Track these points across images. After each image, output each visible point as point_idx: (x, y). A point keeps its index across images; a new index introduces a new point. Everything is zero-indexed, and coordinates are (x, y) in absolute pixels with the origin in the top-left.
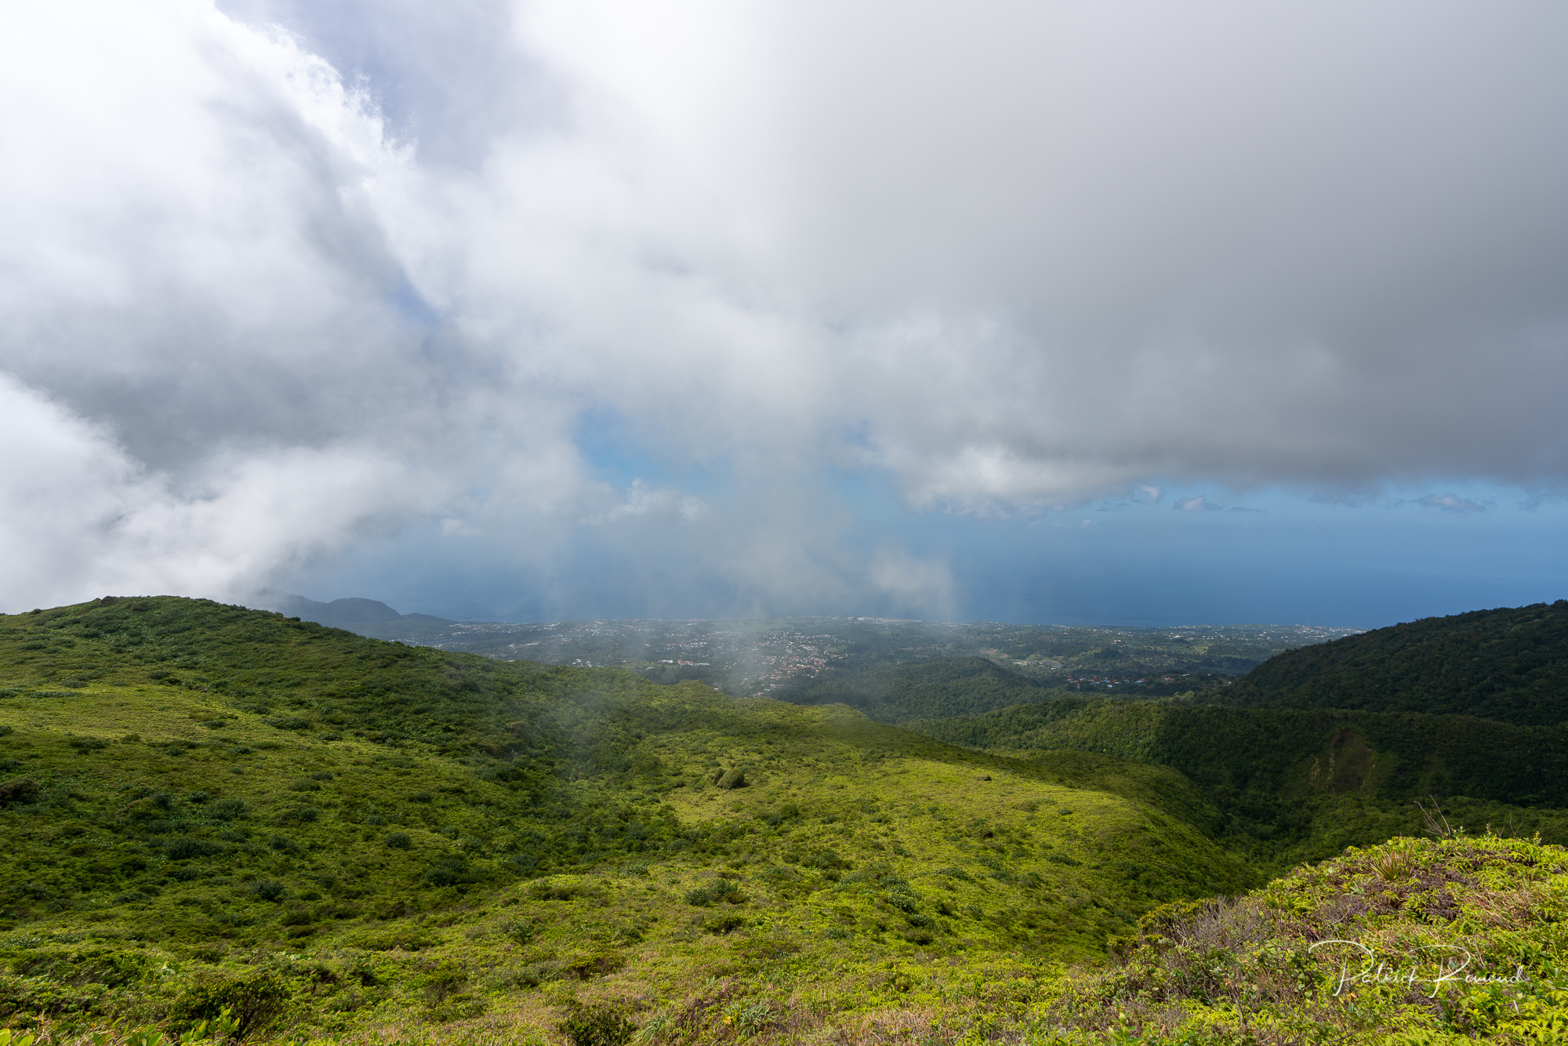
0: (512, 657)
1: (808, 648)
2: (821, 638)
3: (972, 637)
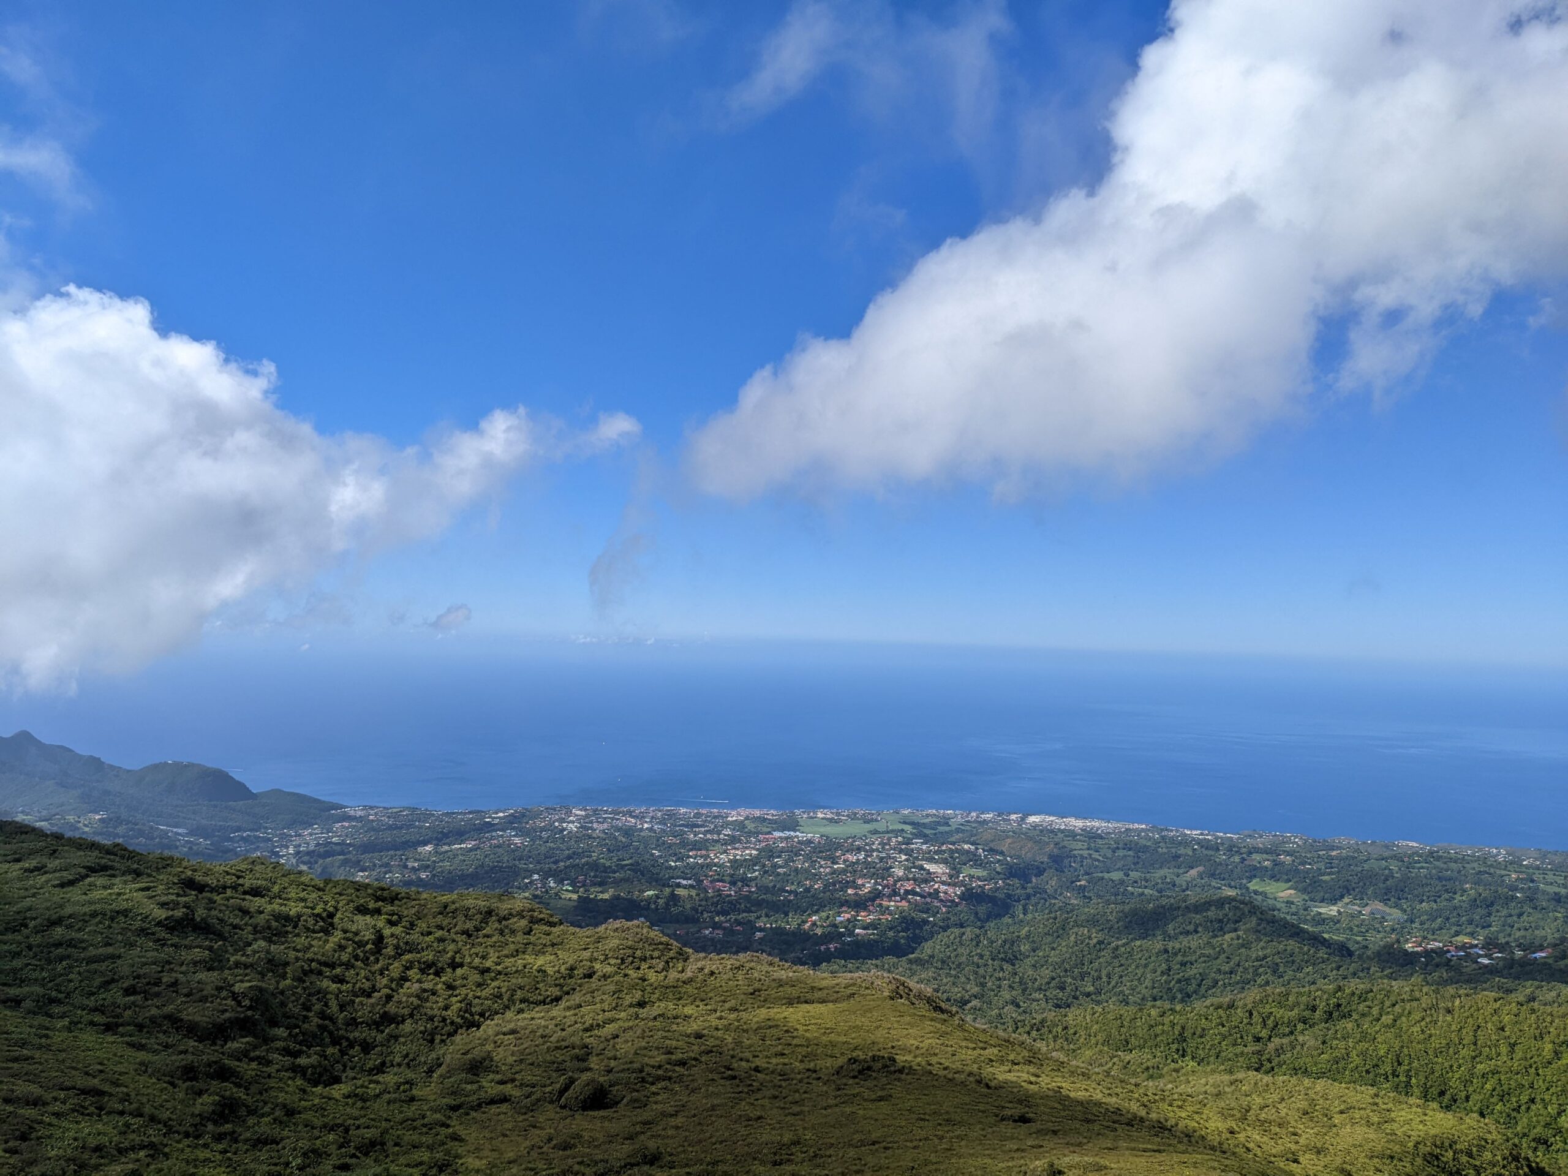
0: (426, 868)
1: (931, 867)
2: (957, 851)
3: (1237, 859)
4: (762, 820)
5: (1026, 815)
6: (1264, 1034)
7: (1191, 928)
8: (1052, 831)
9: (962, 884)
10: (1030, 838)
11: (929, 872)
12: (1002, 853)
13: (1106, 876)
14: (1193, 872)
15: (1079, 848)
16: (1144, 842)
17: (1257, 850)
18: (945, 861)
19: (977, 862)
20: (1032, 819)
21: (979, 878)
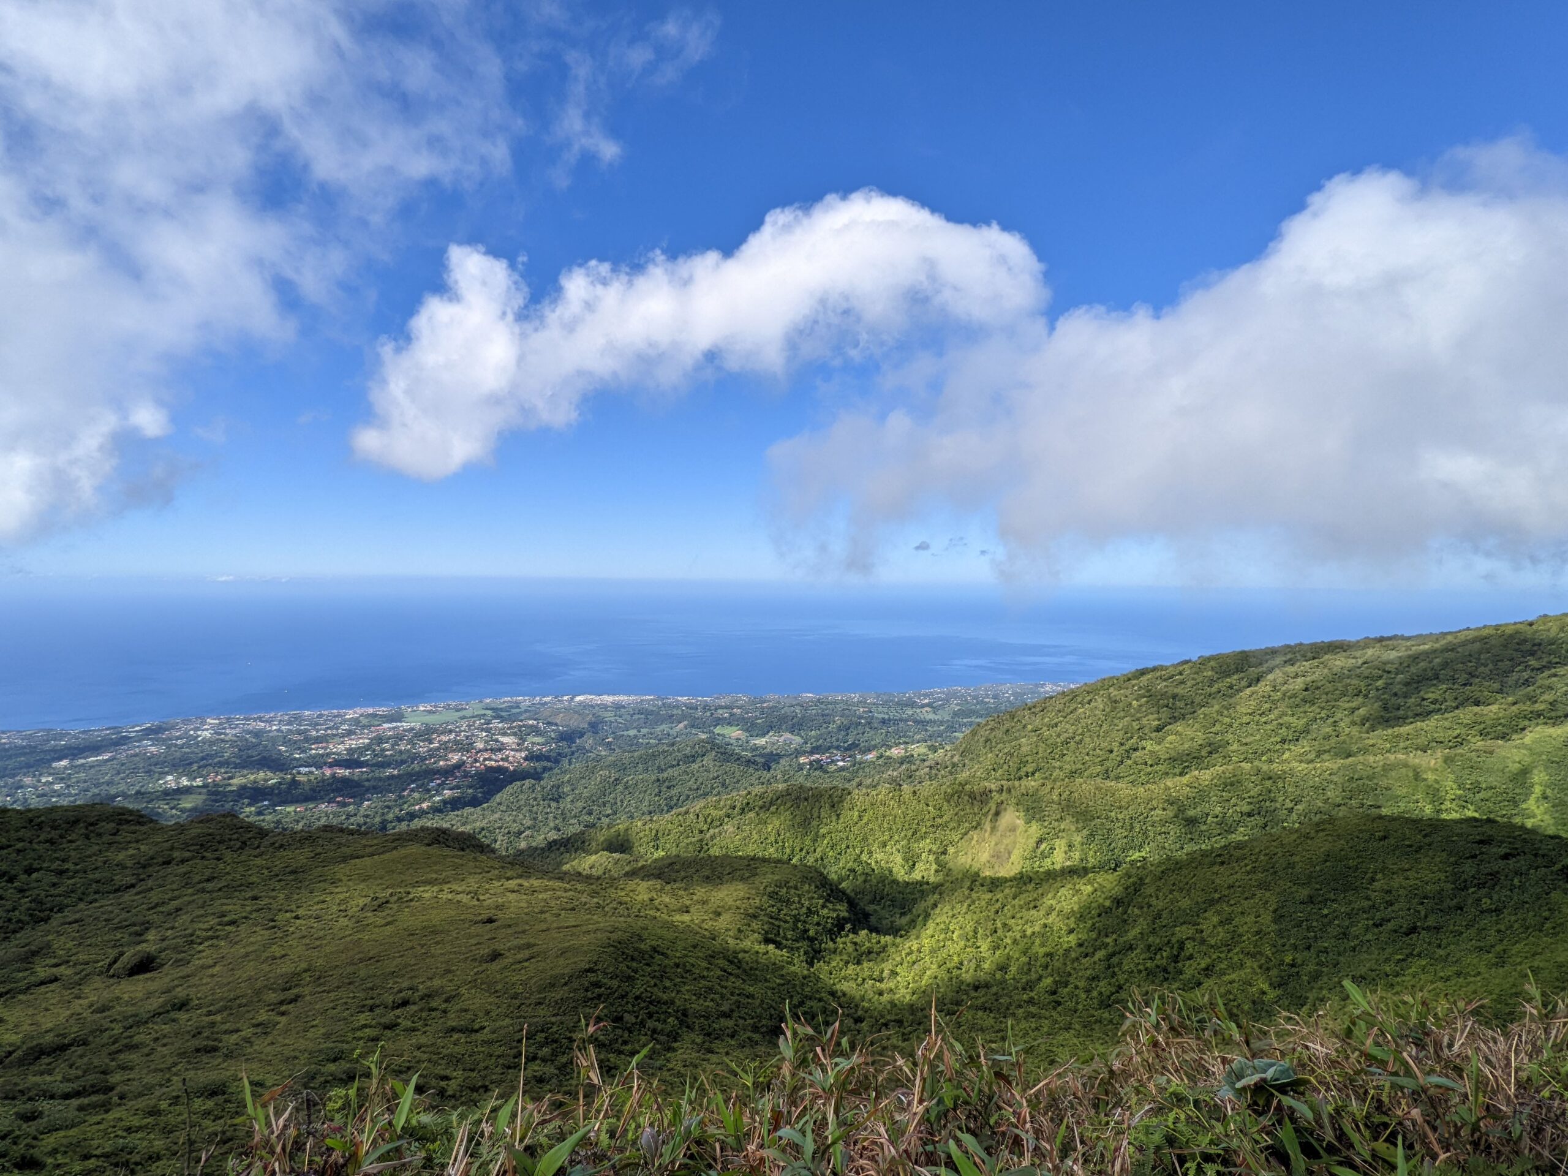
1: (505, 740)
3: (708, 714)
4: (374, 715)
5: (574, 696)
6: (705, 828)
7: (675, 763)
8: (592, 706)
9: (527, 749)
10: (576, 712)
11: (502, 744)
12: (556, 724)
13: (626, 733)
14: (681, 725)
15: (609, 716)
16: (651, 708)
17: (721, 707)
18: (515, 734)
19: (536, 731)
20: (579, 698)
21: (539, 744)
